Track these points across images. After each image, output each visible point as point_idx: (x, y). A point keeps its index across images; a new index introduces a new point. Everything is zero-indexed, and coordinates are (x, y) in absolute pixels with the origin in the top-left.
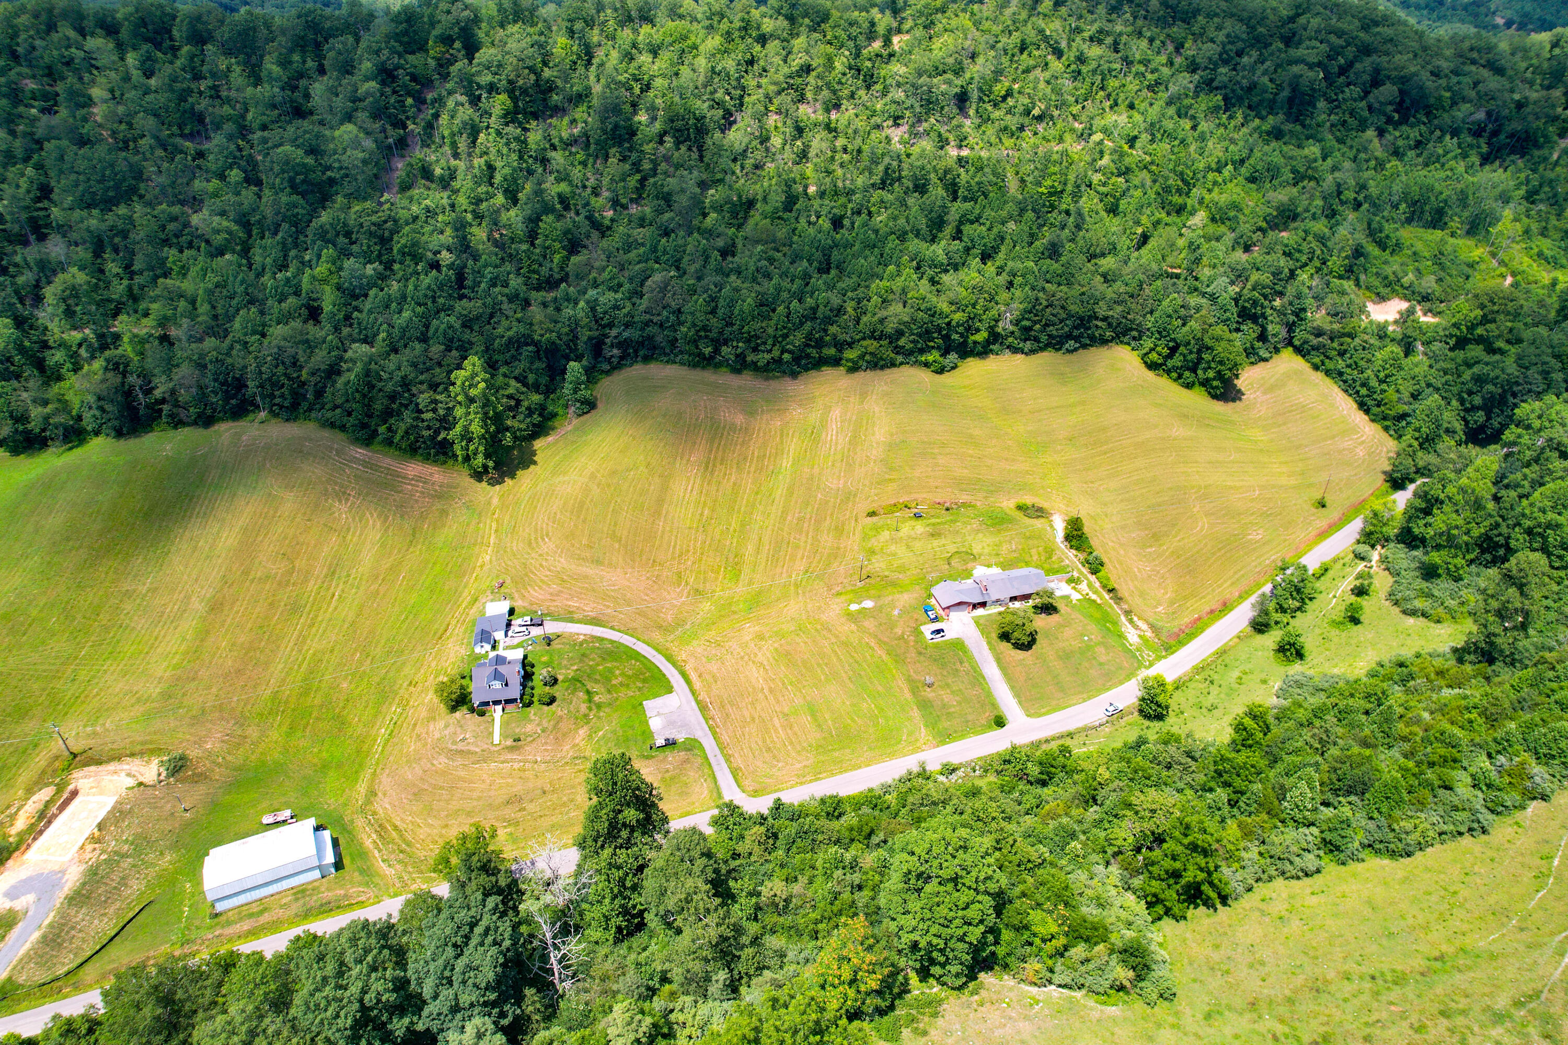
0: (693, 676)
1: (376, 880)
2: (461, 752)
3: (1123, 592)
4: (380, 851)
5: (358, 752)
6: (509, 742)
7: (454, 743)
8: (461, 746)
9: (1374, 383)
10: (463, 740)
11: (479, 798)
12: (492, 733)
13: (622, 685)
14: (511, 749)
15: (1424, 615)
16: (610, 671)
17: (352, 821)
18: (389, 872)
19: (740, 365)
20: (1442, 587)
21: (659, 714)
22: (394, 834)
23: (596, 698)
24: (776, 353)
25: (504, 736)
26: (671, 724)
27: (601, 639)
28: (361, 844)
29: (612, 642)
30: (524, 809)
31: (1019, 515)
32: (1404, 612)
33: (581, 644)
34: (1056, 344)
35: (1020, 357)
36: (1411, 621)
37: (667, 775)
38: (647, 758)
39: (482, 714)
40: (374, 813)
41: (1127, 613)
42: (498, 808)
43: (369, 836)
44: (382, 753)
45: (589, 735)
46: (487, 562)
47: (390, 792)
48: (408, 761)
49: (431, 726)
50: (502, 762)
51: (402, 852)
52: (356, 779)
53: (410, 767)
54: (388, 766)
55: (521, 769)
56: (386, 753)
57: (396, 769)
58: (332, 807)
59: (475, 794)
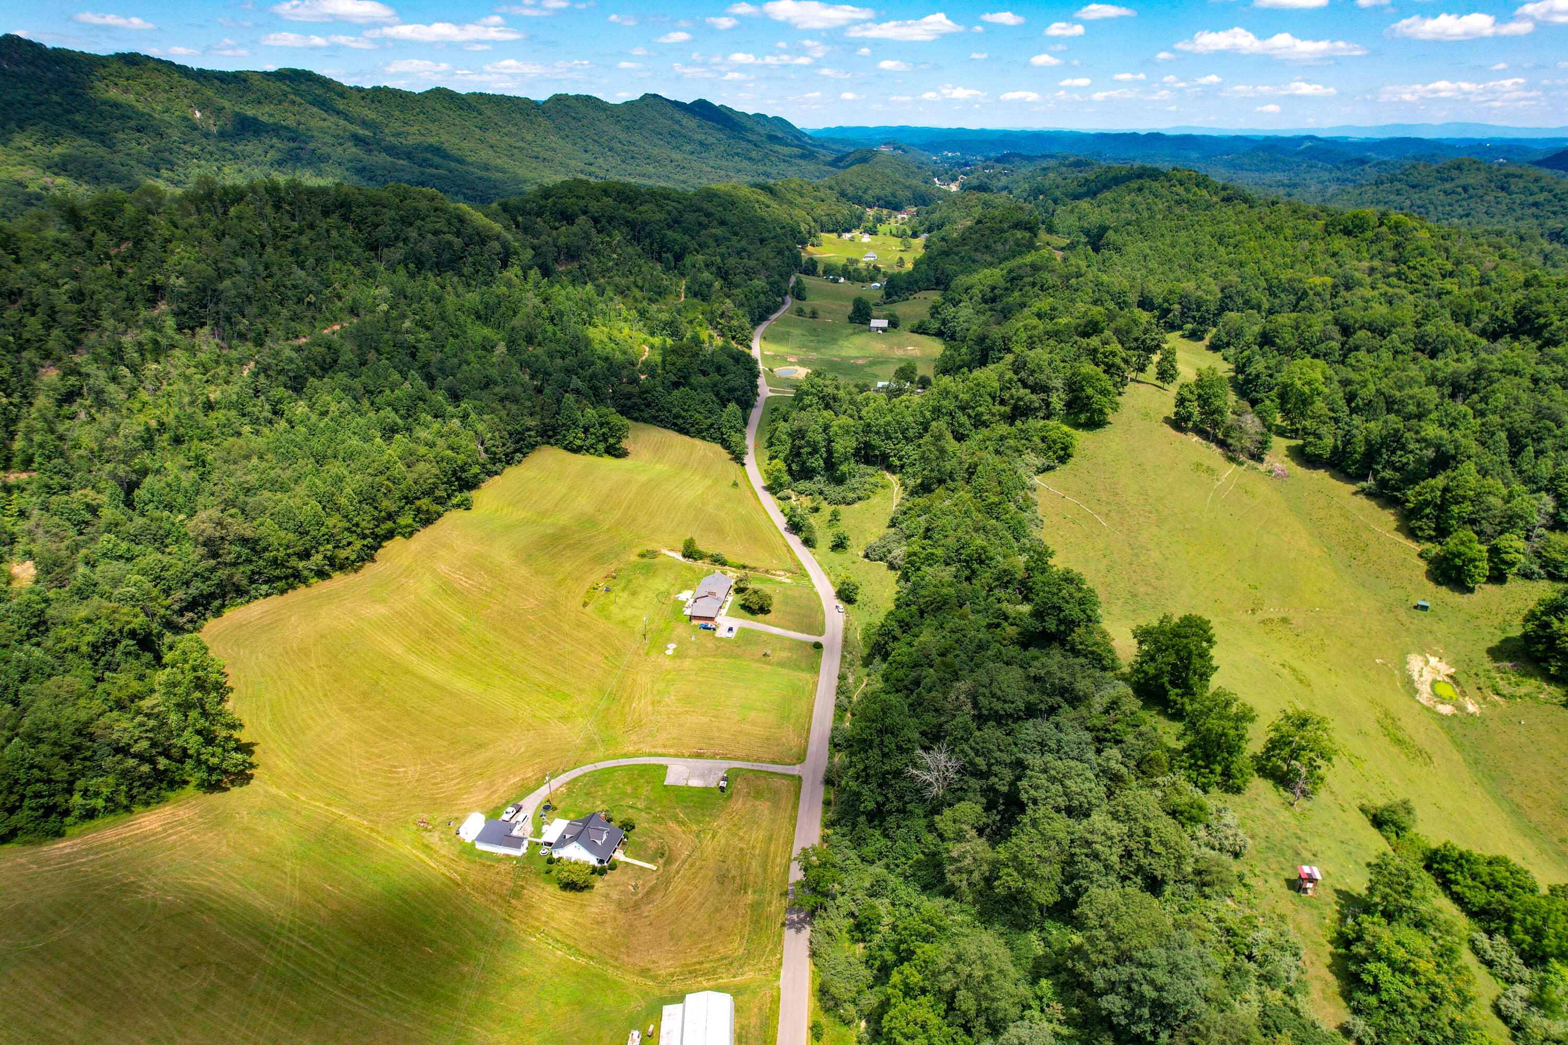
0: (660, 751)
2: (648, 893)
3: (752, 564)
4: (720, 977)
6: (661, 861)
7: (635, 894)
8: (641, 892)
9: (684, 414)
10: (636, 887)
11: (706, 899)
12: (641, 868)
13: (635, 789)
14: (668, 862)
15: (860, 499)
16: (615, 788)
17: (671, 992)
18: (749, 975)
19: (338, 565)
20: (853, 482)
21: (685, 779)
22: (706, 966)
23: (639, 806)
24: (358, 544)
25: (651, 860)
26: (702, 776)
27: (575, 780)
29: (585, 775)
30: (734, 877)
31: (646, 560)
32: (849, 504)
33: (570, 792)
34: (509, 460)
35: (497, 477)
36: (857, 506)
37: (753, 795)
38: (730, 797)
39: (613, 867)
40: (671, 975)
41: (767, 571)
42: (724, 892)
43: (698, 981)
44: (591, 958)
45: (678, 822)
46: (371, 825)
47: (654, 957)
48: (624, 937)
49: (593, 910)
50: (678, 872)
51: (731, 963)
52: (615, 982)
53: (634, 935)
54: (615, 954)
55: (692, 865)
56: (595, 954)
57: (628, 947)
58: (643, 1004)
59: (700, 899)
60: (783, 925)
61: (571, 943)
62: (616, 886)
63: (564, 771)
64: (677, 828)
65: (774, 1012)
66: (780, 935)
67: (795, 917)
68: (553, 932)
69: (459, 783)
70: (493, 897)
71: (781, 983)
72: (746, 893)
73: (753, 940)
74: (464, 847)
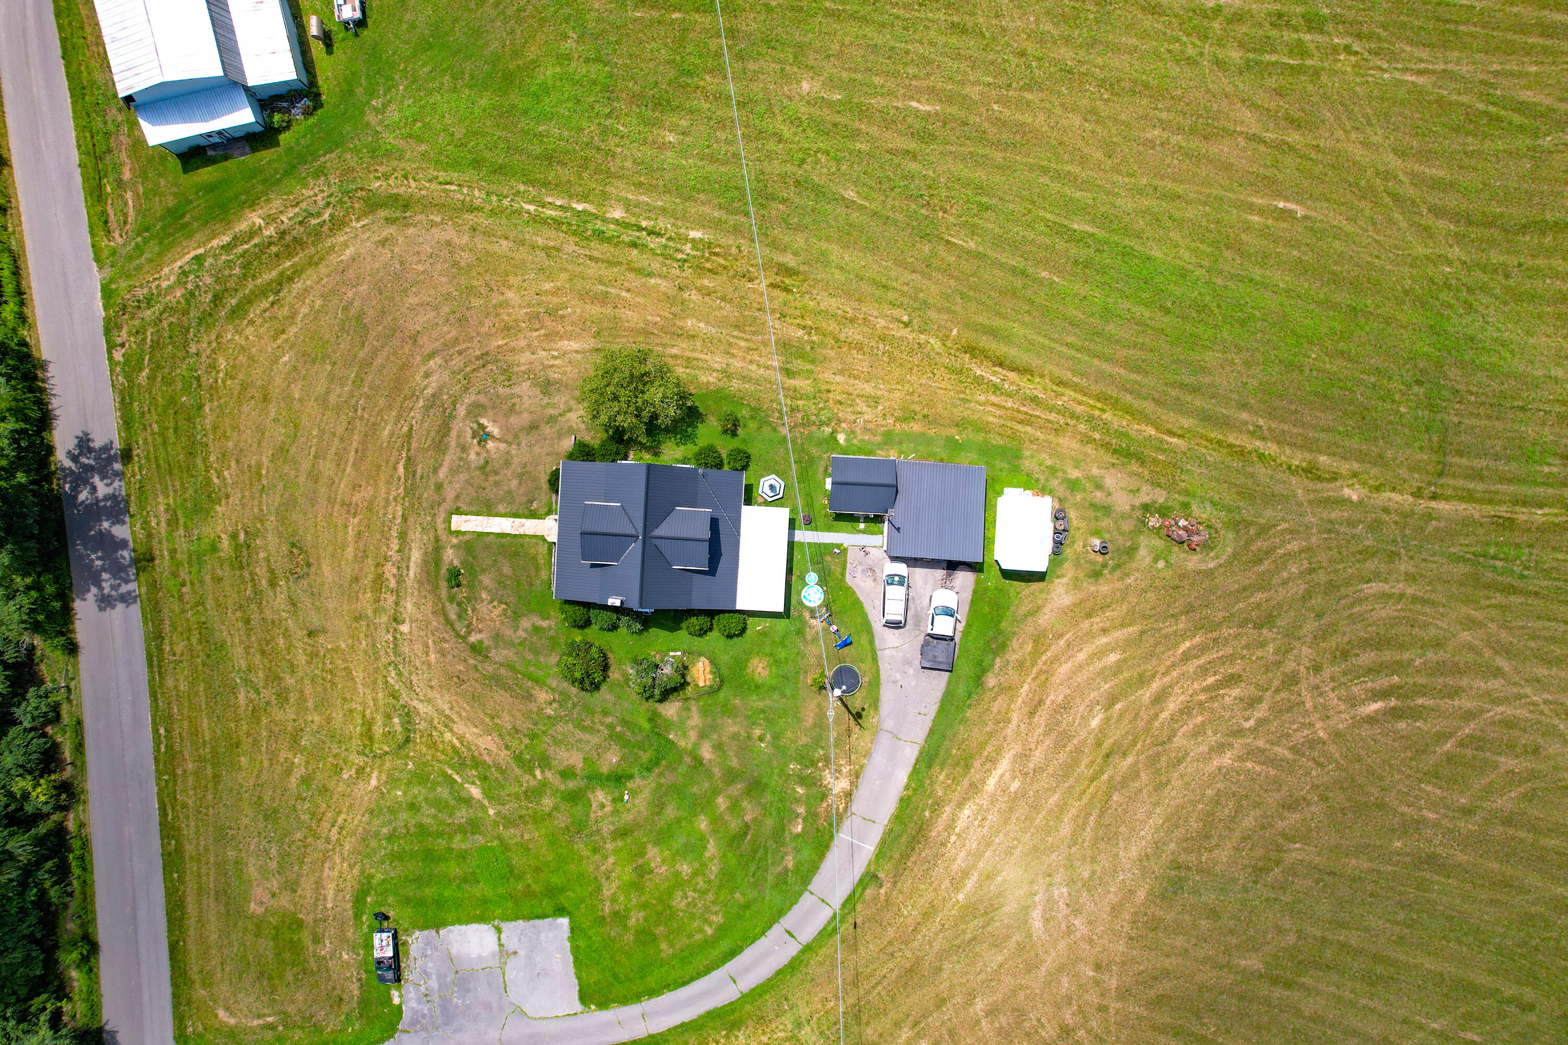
1: (153, 248)
2: (444, 430)
4: (228, 248)
5: (549, 158)
6: (450, 556)
7: (476, 410)
8: (462, 427)
10: (482, 436)
11: (314, 477)
12: (488, 510)
13: (642, 871)
14: (435, 562)
16: (693, 849)
17: (321, 172)
18: (169, 273)
21: (504, 953)
22: (269, 276)
23: (600, 796)
27: (824, 843)
28: (253, 204)
30: (273, 584)
33: (813, 782)
37: (306, 937)
38: (359, 901)
40: (337, 224)
42: (282, 520)
43: (270, 219)
44: (537, 220)
45: (477, 763)
46: (1328, 489)
47: (386, 254)
48: (471, 289)
49: (574, 345)
50: (403, 536)
51: (217, 300)
52: (455, 165)
53: (448, 297)
54: (480, 243)
55: (379, 581)
56: (529, 233)
57: (456, 264)
58: (371, 118)
59: (327, 467)
60: (127, 455)
61: (599, 249)
62: (533, 427)
63: (870, 878)
64: (470, 732)
65: (95, 194)
66: (127, 423)
67: (103, 489)
68: (656, 266)
69: (1159, 699)
70: (852, 333)
71: (95, 278)
72: (234, 536)
73: (187, 389)
74: (1015, 470)
